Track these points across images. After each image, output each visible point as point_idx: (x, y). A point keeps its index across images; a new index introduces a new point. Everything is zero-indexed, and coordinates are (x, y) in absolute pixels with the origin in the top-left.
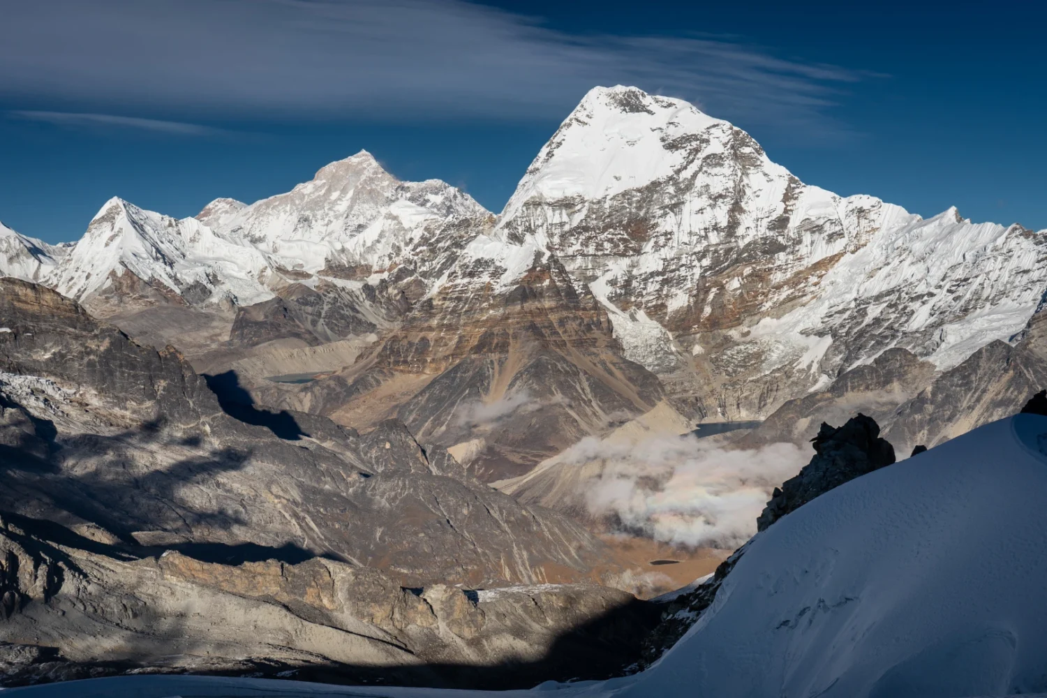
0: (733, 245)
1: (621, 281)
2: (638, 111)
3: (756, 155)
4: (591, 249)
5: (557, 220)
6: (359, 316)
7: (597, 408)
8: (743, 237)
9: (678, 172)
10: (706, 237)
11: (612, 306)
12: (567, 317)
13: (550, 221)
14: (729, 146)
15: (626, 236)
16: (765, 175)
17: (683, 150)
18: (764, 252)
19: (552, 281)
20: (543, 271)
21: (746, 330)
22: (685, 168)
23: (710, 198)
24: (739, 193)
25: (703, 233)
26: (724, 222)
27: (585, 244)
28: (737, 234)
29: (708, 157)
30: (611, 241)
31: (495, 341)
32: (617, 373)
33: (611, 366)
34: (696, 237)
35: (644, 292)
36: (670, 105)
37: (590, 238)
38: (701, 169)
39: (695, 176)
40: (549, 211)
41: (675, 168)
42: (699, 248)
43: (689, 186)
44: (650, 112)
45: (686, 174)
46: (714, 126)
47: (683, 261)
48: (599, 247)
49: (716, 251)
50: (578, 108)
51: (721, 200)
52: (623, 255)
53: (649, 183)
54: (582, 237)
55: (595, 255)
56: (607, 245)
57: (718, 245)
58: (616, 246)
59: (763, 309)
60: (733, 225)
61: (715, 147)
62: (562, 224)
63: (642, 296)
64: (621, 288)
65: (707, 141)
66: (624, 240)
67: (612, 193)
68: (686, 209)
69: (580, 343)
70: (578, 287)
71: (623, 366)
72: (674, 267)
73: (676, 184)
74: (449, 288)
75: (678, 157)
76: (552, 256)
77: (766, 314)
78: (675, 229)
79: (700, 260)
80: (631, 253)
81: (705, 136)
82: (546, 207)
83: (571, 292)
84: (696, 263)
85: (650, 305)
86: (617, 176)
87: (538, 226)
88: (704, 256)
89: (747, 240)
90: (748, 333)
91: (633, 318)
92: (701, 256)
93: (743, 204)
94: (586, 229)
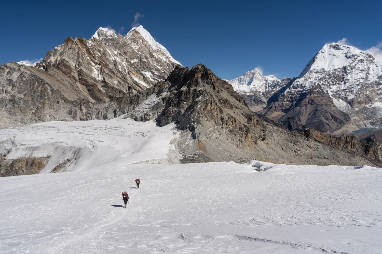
0: (366, 83)
1: (335, 91)
2: (339, 49)
3: (373, 60)
4: (326, 83)
5: (317, 76)
6: (262, 100)
7: (333, 122)
8: (370, 81)
9: (351, 64)
10: (359, 81)
11: (332, 98)
12: (323, 99)
13: (315, 76)
14: (365, 57)
15: (336, 80)
16: (376, 65)
17: (352, 59)
18: (376, 85)
19: (318, 90)
20: (316, 87)
21: (370, 105)
22: (353, 63)
23: (360, 70)
24: (369, 69)
25: (358, 80)
26: (364, 77)
27: (325, 82)
28: (368, 80)
29: (359, 60)
30: (331, 81)
31: (304, 104)
32: (337, 113)
33: (335, 111)
34: (356, 81)
35: (341, 94)
36: (348, 48)
37: (326, 80)
38: (357, 63)
39: (355, 65)
40: (315, 74)
41: (350, 63)
42: (357, 83)
43: (354, 67)
44: (342, 50)
45: (353, 64)
46: (361, 52)
47: (353, 86)
48: (328, 83)
49: (362, 84)
50: (322, 49)
51: (363, 71)
52: (335, 85)
53: (342, 67)
54: (324, 80)
55: (327, 85)
56: (331, 82)
57: (363, 82)
58: (333, 82)
59: (375, 100)
60: (367, 77)
61: (361, 58)
62: (318, 77)
63: (340, 95)
64: (335, 93)
65: (359, 56)
66: (336, 81)
67: (332, 69)
68: (354, 73)
69: (326, 105)
70: (325, 91)
71: (339, 112)
72: (350, 88)
73: (350, 67)
74: (289, 91)
75: (350, 60)
76: (318, 84)
77: (376, 101)
78: (350, 78)
79: (357, 86)
80: (337, 84)
81: (358, 55)
82: (313, 73)
83: (323, 92)
84: (356, 87)
85: (343, 97)
86: (334, 65)
87: (312, 77)
88: (359, 85)
89: (371, 82)
90: (371, 106)
91: (338, 101)
92: (358, 85)
93: (369, 72)
94: (325, 78)
